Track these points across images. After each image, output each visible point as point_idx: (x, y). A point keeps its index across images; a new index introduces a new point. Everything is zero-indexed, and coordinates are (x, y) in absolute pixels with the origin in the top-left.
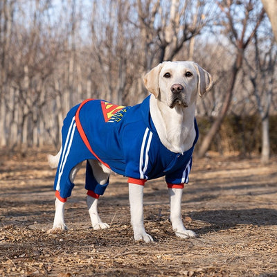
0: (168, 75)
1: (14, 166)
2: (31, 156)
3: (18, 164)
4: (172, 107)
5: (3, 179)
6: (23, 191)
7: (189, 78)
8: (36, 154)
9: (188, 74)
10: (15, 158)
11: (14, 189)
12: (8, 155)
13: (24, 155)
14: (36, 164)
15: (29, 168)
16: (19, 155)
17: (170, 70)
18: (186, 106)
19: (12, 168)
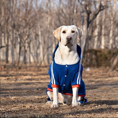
0: (64, 32)
1: (13, 73)
2: (24, 68)
3: (16, 72)
4: (66, 46)
5: (5, 80)
6: (12, 85)
7: (73, 34)
8: (27, 67)
9: (73, 32)
10: (15, 69)
11: (8, 84)
12: (12, 68)
13: (20, 68)
14: (25, 73)
15: (20, 75)
16: (18, 68)
17: (65, 30)
18: (72, 46)
19: (12, 74)
